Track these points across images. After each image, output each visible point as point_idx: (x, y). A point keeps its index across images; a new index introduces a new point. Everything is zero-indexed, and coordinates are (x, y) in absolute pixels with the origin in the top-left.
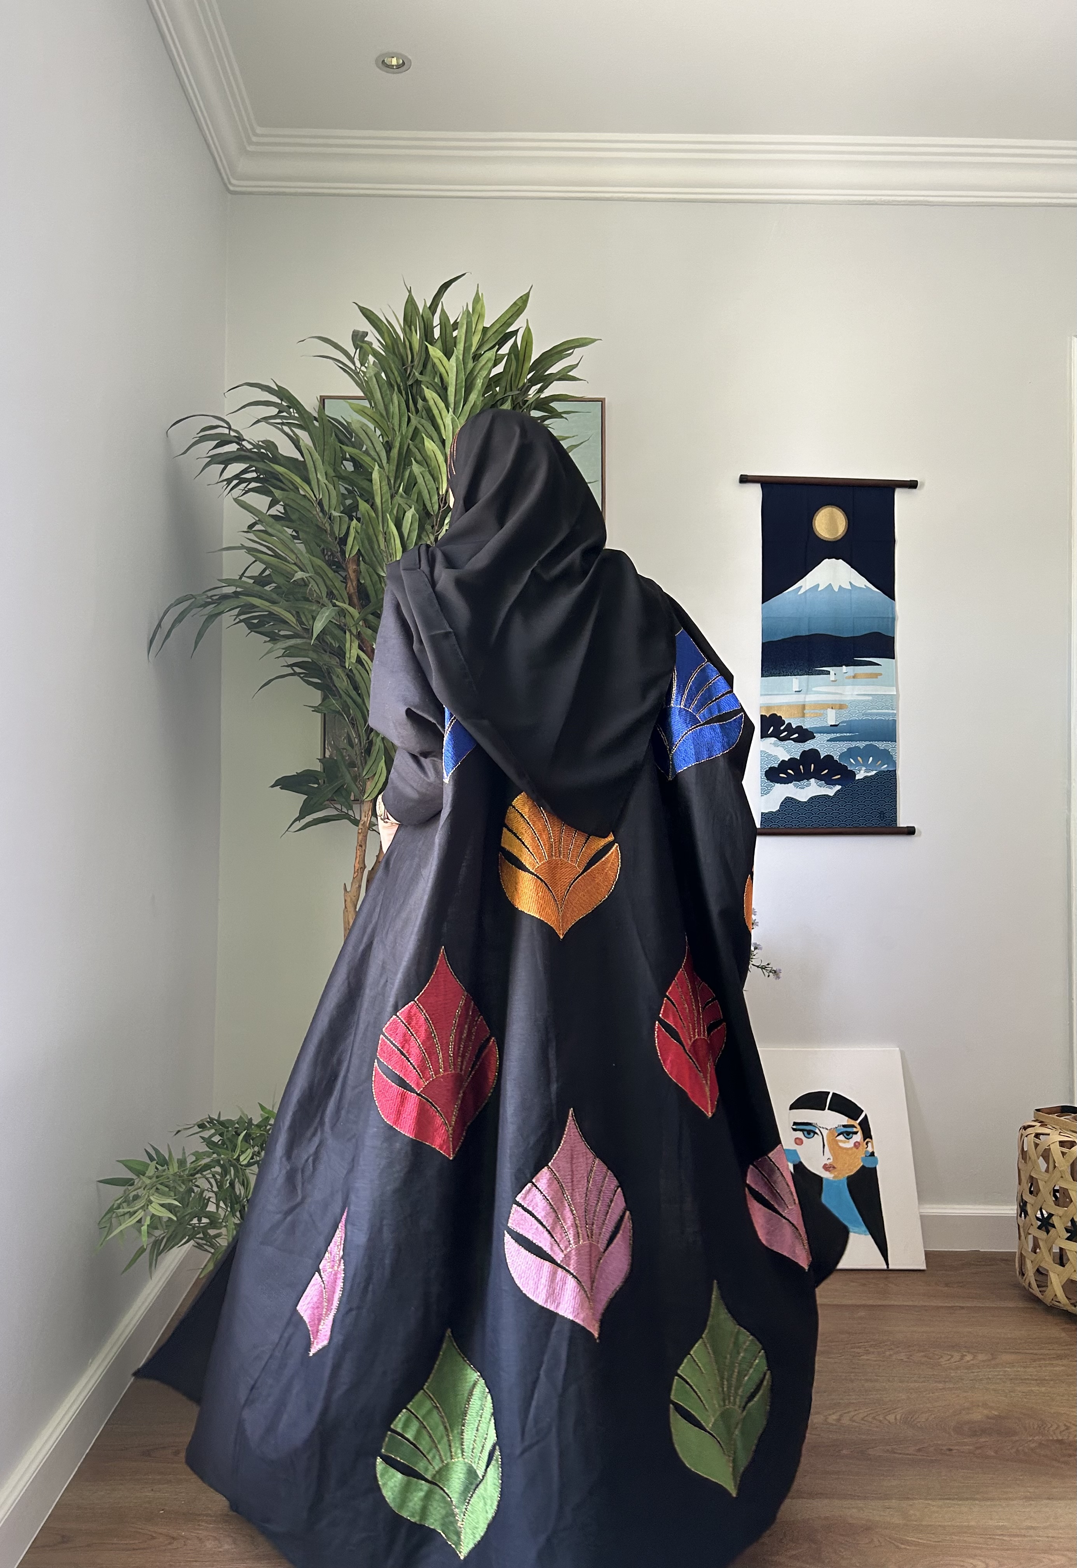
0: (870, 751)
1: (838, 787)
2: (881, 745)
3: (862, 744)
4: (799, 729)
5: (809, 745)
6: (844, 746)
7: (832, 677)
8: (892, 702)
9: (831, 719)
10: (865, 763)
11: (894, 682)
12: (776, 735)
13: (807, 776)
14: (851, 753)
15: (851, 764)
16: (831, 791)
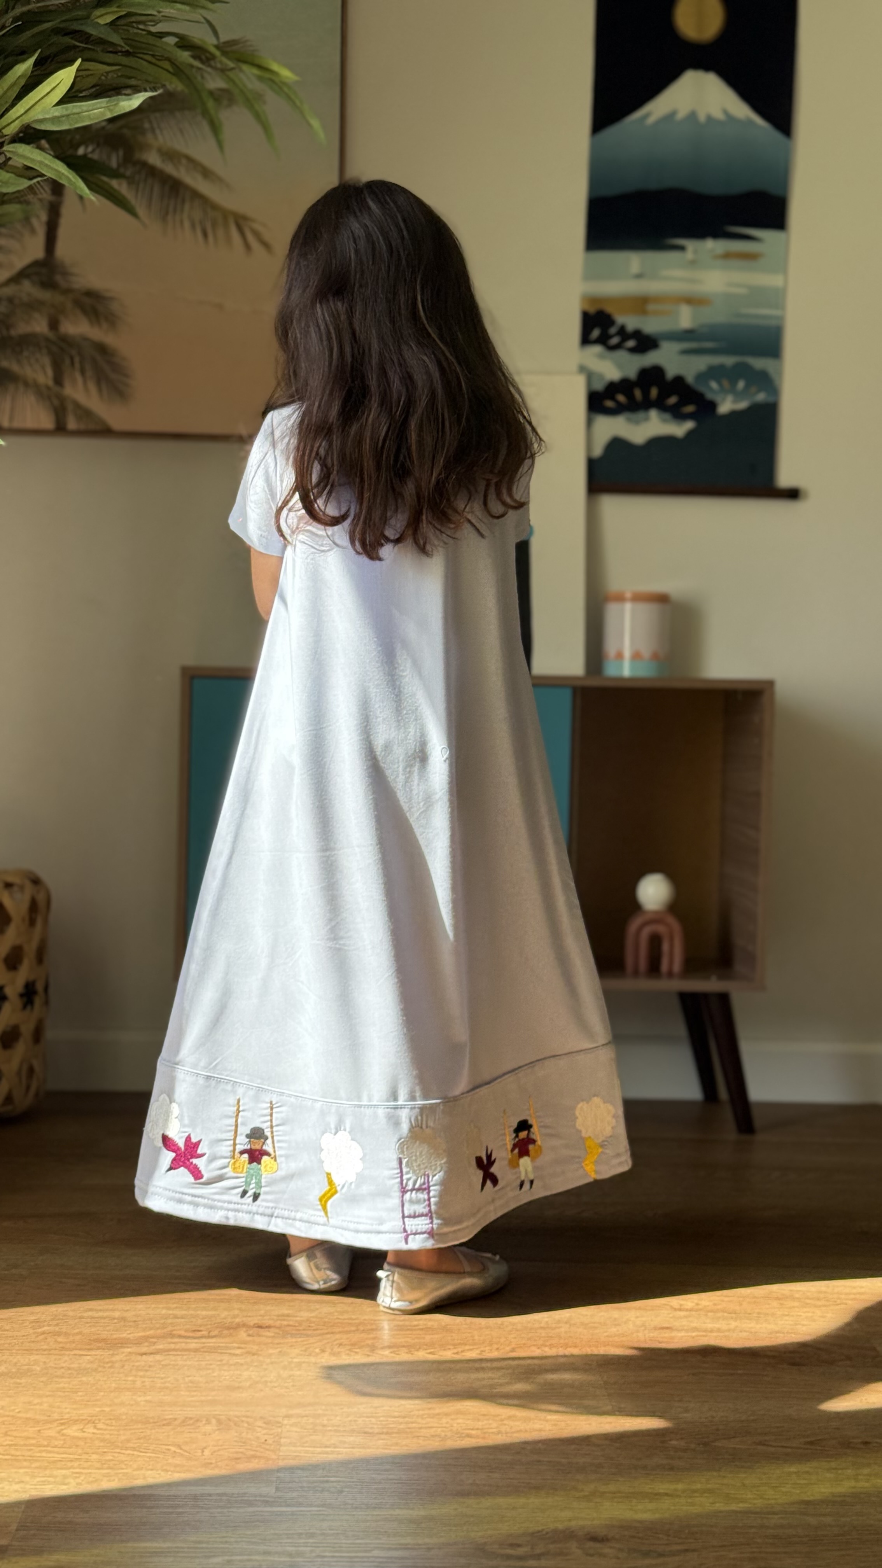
0: (742, 371)
1: (689, 425)
2: (758, 363)
3: (729, 361)
4: (637, 334)
5: (651, 359)
6: (701, 363)
7: (689, 255)
8: (777, 297)
9: (685, 319)
10: (733, 390)
11: (782, 267)
12: (603, 340)
13: (646, 405)
14: (714, 372)
15: (712, 389)
16: (680, 429)
